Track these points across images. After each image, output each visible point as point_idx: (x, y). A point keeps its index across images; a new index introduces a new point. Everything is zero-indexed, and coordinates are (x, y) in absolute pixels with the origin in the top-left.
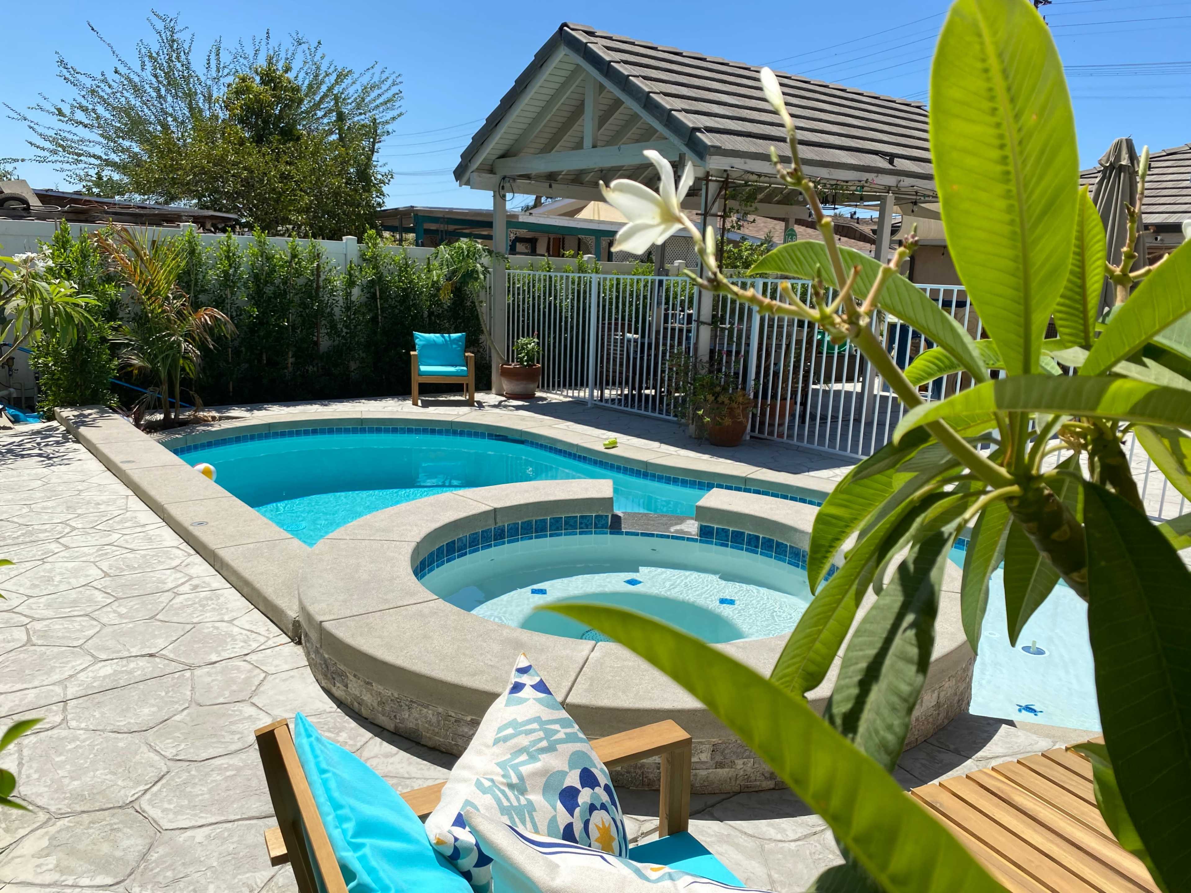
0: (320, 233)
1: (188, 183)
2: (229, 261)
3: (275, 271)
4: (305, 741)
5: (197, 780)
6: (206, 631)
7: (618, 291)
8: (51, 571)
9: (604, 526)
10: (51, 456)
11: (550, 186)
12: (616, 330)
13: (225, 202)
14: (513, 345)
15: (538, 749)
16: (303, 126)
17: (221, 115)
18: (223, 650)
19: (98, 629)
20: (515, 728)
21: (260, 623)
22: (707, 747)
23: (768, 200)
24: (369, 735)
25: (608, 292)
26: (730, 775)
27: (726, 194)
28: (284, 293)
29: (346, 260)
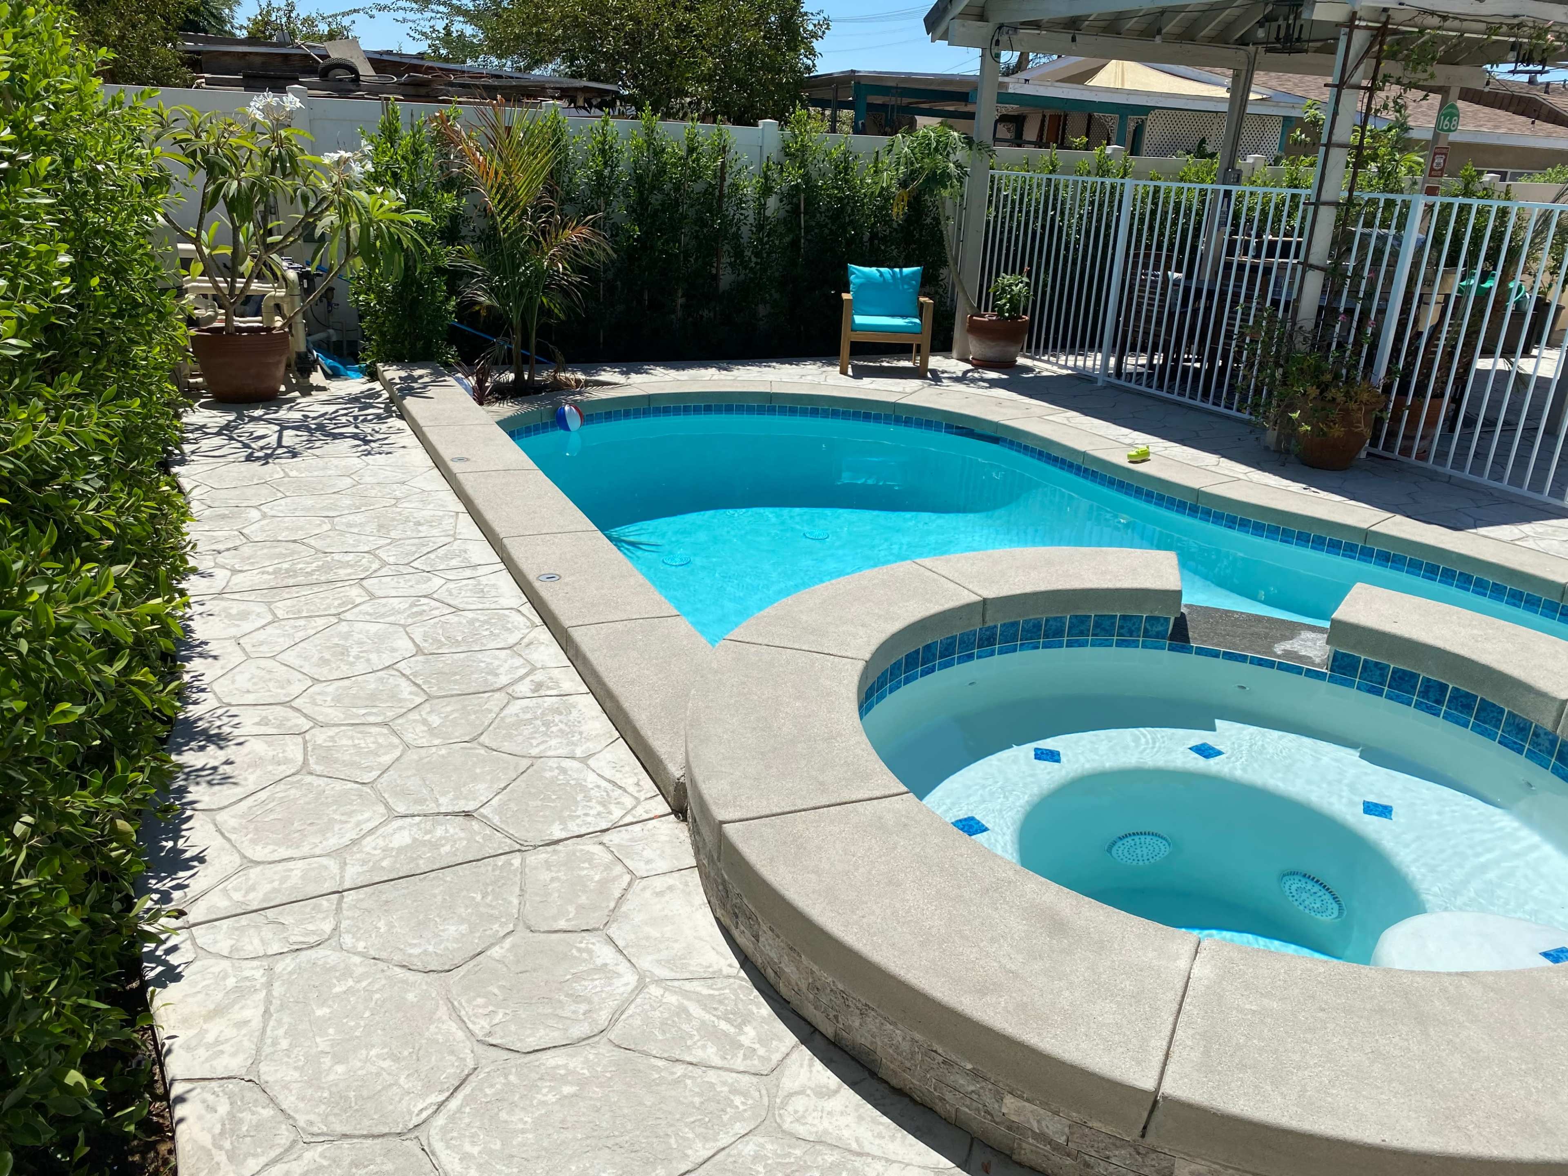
0: (728, 114)
2: (604, 157)
3: (665, 172)
5: (517, 1098)
6: (548, 774)
7: (1155, 203)
8: (347, 636)
9: (1161, 636)
10: (369, 438)
11: (1074, 40)
13: (603, 66)
14: (989, 285)
19: (398, 753)
21: (627, 768)
24: (791, 1038)
27: (1380, 51)
28: (677, 203)
29: (761, 156)
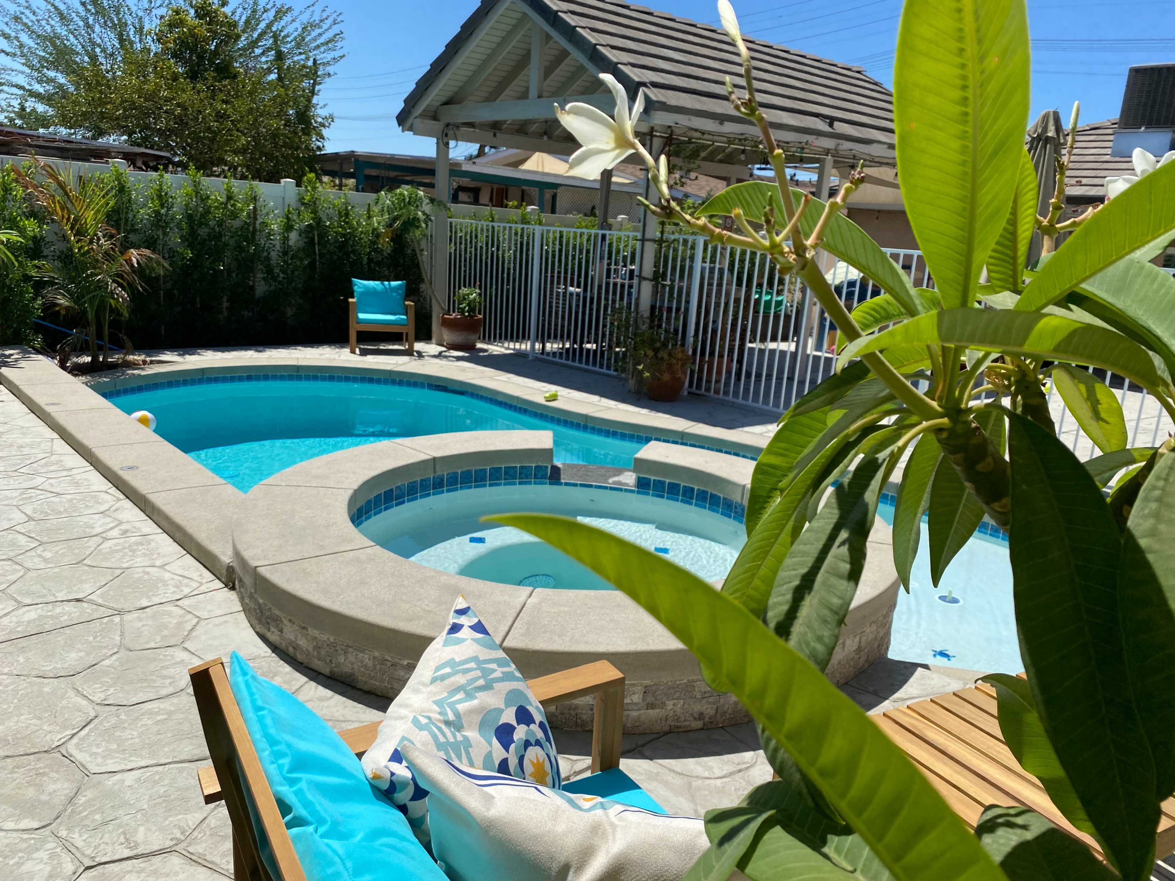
0: (258, 176)
1: (117, 119)
2: (161, 201)
3: (210, 213)
4: (240, 679)
5: (126, 725)
6: (136, 576)
7: (561, 244)
9: (543, 477)
11: (495, 135)
12: (559, 283)
13: (157, 139)
14: (454, 295)
15: (475, 688)
16: (240, 63)
17: (153, 48)
18: (153, 595)
19: (21, 574)
20: (452, 668)
21: (193, 569)
22: (639, 689)
23: (710, 158)
24: (303, 679)
25: (551, 245)
26: (660, 716)
27: (669, 150)
28: (219, 236)
29: (284, 203)
